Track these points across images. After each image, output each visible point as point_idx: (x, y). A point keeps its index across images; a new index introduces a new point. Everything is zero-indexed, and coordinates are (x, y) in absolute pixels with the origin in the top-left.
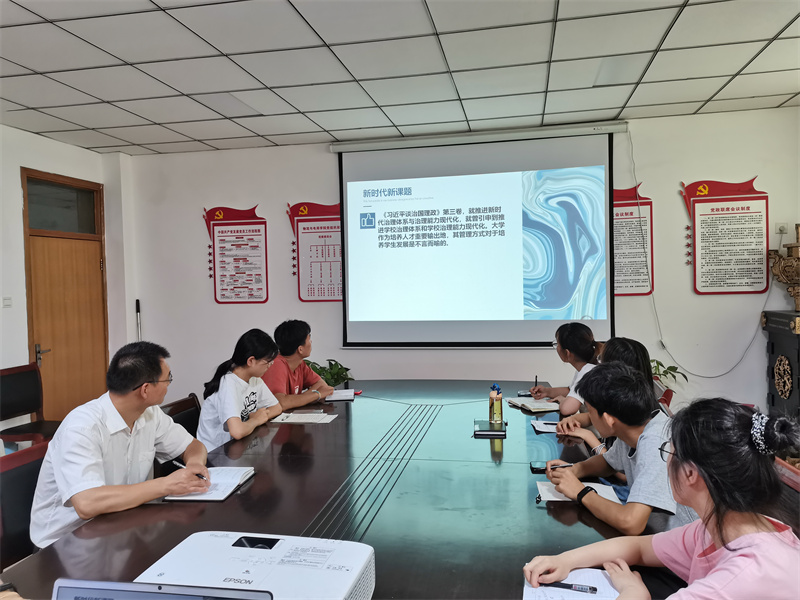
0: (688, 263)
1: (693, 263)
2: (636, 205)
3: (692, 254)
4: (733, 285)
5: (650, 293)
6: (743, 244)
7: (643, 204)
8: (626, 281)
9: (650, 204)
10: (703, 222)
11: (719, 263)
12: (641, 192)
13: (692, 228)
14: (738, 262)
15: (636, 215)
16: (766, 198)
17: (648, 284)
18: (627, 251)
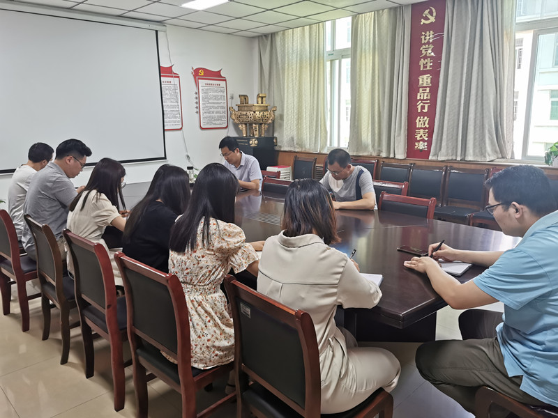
0: (197, 112)
1: (199, 112)
2: (172, 77)
3: (198, 108)
4: (215, 124)
5: (181, 128)
6: (218, 103)
7: (175, 77)
8: (170, 122)
9: (178, 77)
10: (203, 90)
11: (209, 113)
12: (174, 70)
13: (198, 93)
14: (217, 112)
15: (172, 83)
16: (225, 80)
17: (180, 123)
18: (169, 104)
